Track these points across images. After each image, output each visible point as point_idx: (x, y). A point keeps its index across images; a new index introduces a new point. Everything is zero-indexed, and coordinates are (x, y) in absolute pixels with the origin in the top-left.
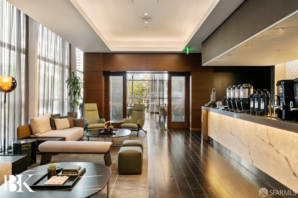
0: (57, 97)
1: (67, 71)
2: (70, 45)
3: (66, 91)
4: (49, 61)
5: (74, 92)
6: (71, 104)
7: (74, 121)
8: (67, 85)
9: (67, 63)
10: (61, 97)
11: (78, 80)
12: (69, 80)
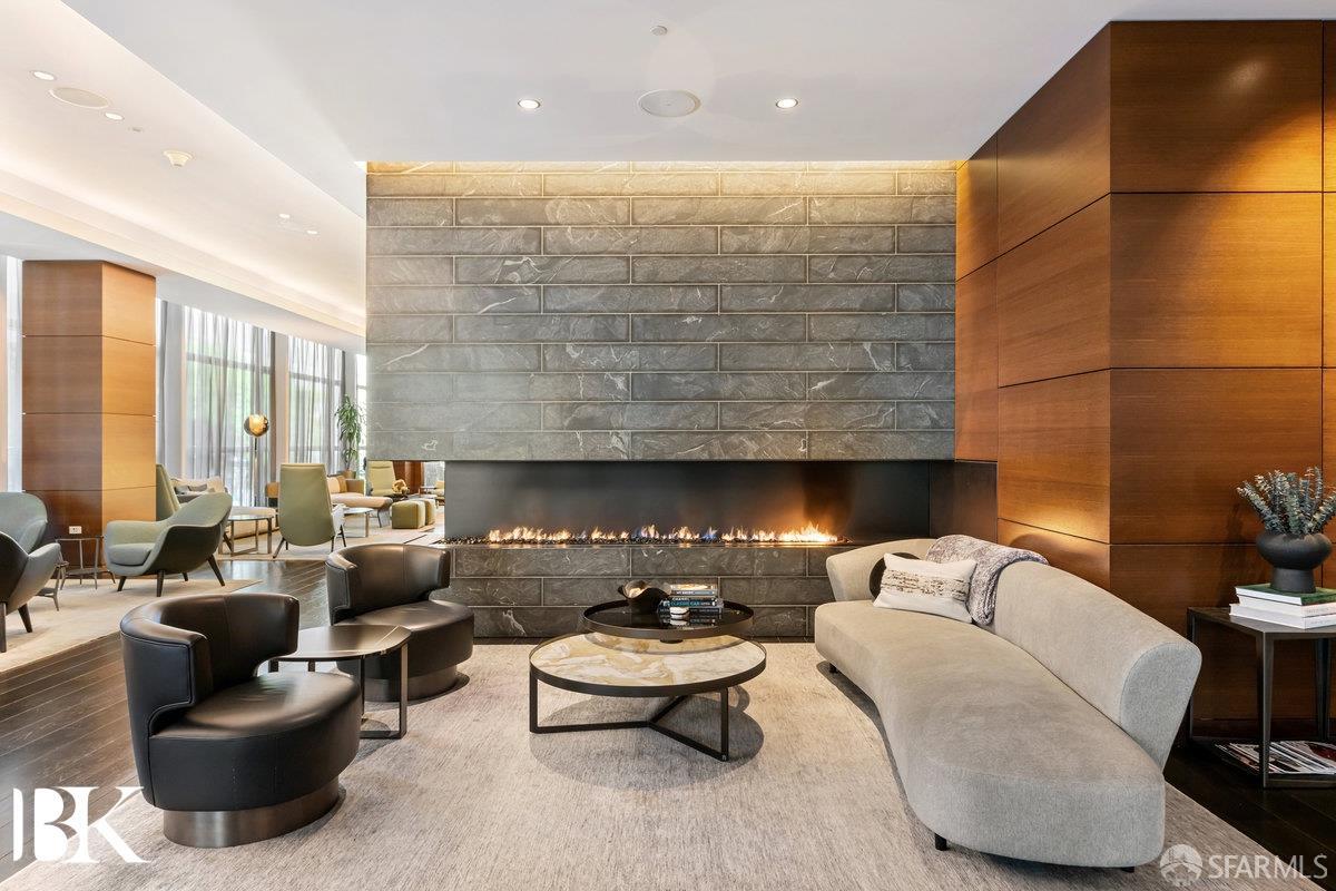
0: (318, 445)
1: (337, 390)
2: (344, 353)
3: (336, 432)
4: (304, 378)
5: (349, 434)
6: (344, 456)
7: (347, 483)
8: (337, 421)
9: (337, 376)
10: (326, 445)
11: (356, 414)
12: (343, 411)
